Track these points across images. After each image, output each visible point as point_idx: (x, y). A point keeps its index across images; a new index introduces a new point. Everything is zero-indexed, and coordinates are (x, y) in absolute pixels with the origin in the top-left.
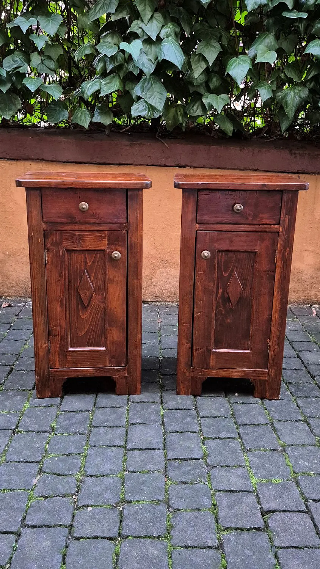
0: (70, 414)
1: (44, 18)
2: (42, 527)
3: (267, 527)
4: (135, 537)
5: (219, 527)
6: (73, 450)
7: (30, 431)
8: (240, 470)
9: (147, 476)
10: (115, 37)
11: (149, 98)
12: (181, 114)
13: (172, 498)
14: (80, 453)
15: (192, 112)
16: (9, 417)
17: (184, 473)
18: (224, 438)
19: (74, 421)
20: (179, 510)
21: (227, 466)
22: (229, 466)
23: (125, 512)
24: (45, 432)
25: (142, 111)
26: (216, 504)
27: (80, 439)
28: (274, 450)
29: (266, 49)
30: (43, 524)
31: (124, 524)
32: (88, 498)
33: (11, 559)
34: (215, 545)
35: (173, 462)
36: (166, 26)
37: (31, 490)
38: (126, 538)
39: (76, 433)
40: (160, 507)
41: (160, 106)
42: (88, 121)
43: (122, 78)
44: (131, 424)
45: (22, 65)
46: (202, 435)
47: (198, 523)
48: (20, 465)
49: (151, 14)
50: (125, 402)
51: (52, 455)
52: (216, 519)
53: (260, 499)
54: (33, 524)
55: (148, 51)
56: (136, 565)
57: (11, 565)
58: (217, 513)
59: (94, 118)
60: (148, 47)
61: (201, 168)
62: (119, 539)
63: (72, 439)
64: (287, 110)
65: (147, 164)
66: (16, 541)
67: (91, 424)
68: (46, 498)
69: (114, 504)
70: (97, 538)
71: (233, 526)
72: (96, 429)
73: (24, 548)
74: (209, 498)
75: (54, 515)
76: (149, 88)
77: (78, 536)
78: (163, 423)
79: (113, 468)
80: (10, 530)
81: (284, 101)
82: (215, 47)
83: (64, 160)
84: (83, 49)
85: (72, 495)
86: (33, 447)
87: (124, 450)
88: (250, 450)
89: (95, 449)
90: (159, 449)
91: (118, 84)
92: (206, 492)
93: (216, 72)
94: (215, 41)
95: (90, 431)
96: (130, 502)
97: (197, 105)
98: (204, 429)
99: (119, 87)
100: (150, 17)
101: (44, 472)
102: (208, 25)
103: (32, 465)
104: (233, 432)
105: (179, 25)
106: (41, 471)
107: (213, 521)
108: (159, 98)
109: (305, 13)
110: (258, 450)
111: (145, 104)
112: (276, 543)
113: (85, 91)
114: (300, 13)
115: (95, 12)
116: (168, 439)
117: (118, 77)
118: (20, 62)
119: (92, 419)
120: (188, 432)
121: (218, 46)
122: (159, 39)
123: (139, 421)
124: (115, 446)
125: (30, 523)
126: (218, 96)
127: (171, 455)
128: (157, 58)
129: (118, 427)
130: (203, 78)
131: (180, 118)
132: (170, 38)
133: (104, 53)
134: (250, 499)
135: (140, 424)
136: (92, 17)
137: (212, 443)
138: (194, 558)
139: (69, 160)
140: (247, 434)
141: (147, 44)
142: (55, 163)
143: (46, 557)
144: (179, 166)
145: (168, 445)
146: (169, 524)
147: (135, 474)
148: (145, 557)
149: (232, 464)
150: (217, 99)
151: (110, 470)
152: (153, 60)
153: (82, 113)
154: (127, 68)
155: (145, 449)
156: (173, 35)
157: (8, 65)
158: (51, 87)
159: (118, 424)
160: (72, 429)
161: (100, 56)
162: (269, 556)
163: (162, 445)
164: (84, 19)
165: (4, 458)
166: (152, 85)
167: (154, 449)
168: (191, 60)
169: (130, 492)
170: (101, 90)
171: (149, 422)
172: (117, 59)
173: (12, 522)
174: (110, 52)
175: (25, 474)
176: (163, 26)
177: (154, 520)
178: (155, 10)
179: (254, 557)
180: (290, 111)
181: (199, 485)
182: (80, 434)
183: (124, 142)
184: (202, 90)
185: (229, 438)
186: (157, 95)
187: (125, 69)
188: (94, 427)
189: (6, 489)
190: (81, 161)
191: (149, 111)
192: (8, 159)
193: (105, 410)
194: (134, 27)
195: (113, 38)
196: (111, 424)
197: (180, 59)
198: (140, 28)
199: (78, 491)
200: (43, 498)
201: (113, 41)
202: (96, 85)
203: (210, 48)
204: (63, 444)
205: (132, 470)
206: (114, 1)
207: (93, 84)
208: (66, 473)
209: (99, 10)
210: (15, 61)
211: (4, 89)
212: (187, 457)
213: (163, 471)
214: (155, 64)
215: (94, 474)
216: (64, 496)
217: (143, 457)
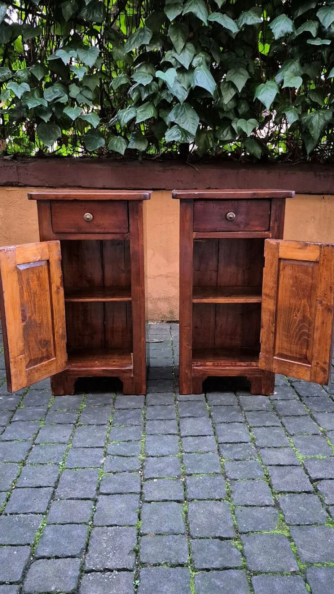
0: (124, 411)
1: (83, 50)
2: (115, 494)
3: (317, 490)
4: (199, 500)
5: (274, 491)
6: (132, 437)
7: (90, 425)
8: (286, 450)
9: (202, 455)
10: (149, 67)
11: (183, 123)
12: (211, 139)
13: (228, 471)
14: (139, 440)
15: (222, 136)
16: (68, 414)
17: (235, 453)
18: (268, 427)
19: (128, 416)
20: (236, 480)
21: (274, 447)
22: (276, 447)
23: (188, 482)
24: (104, 424)
25: (176, 136)
26: (268, 475)
27: (137, 429)
28: (316, 434)
29: (292, 75)
30: (116, 492)
31: (188, 490)
32: (153, 472)
33: (92, 517)
34: (271, 504)
35: (225, 445)
36: (197, 56)
37: (100, 468)
38: (191, 501)
39: (132, 425)
40: (219, 478)
41: (193, 131)
42: (124, 147)
43: (156, 106)
44: (181, 418)
45: (62, 95)
46: (248, 424)
47: (254, 489)
48: (86, 450)
49: (184, 45)
50: (173, 401)
51: (114, 442)
52: (270, 486)
53: (307, 470)
54: (107, 492)
55: (181, 79)
56: (204, 519)
57: (93, 521)
58: (271, 481)
59: (130, 144)
60: (181, 75)
62: (185, 502)
63: (130, 429)
64: (312, 132)
66: (95, 505)
67: (145, 418)
68: (114, 473)
69: (176, 476)
70: (166, 501)
71: (286, 490)
72: (150, 422)
73: (103, 510)
74: (262, 471)
75: (125, 485)
76: (182, 114)
77: (148, 500)
78: (210, 416)
79: (171, 450)
80: (88, 497)
81: (309, 124)
82: (243, 75)
83: (100, 187)
84: (118, 80)
85: (138, 471)
86: (95, 436)
87: (179, 438)
88: (293, 435)
89: (152, 437)
90: (210, 435)
91: (153, 111)
92: (258, 466)
93: (244, 99)
94: (243, 69)
95: (145, 424)
96: (191, 475)
97: (227, 129)
98: (248, 420)
99: (153, 114)
100: (182, 47)
101: (109, 454)
102: (235, 55)
103: (97, 449)
104: (276, 421)
105: (210, 54)
106: (106, 454)
107: (268, 486)
108: (192, 123)
109: (328, 40)
110: (301, 435)
111: (178, 130)
112: (327, 502)
113: (121, 119)
114: (324, 40)
115: (130, 44)
116: (217, 428)
117: (152, 105)
118: (61, 93)
119: (145, 414)
120: (234, 422)
121: (246, 73)
122: (192, 68)
123: (188, 414)
124: (170, 434)
125: (104, 491)
126: (247, 120)
127: (221, 439)
128: (190, 86)
129: (169, 420)
130: (232, 104)
131: (211, 143)
132: (202, 66)
133: (139, 82)
134: (300, 470)
135: (189, 417)
136: (128, 48)
137: (259, 431)
138: (254, 513)
139: (105, 187)
140: (289, 423)
141: (180, 73)
143: (123, 516)
145: (218, 433)
146: (228, 490)
147: (192, 454)
148: (211, 514)
149: (278, 445)
150: (246, 123)
151: (169, 452)
152: (186, 88)
153: (118, 141)
154: (160, 97)
155: (197, 436)
156: (204, 63)
157: (49, 96)
158: (89, 116)
159: (169, 417)
160: (129, 422)
161: (136, 85)
162: (322, 511)
163: (213, 432)
164: (120, 51)
165: (71, 445)
166: (185, 112)
167: (206, 436)
168: (221, 87)
169: (190, 467)
170: (137, 118)
171: (197, 416)
172: (151, 88)
173: (88, 491)
174: (145, 81)
175: (92, 456)
176: (195, 56)
177: (215, 487)
178: (187, 40)
179: (308, 512)
180: (315, 133)
181: (251, 461)
182: (136, 425)
183: (157, 168)
184: (231, 116)
185: (273, 426)
186: (190, 121)
187: (158, 97)
188: (148, 420)
189: (77, 468)
190: (117, 187)
191: (182, 136)
193: (156, 407)
194: (168, 57)
195: (147, 68)
196: (163, 418)
197: (211, 86)
198: (173, 57)
199: (142, 468)
200: (112, 474)
201: (148, 72)
202: (132, 113)
203: (238, 75)
204: (122, 433)
205: (188, 451)
206: (148, 33)
207: (129, 112)
208: (129, 455)
209: (134, 43)
210: (55, 92)
211: (46, 119)
212: (237, 441)
213: (217, 452)
214: (188, 91)
215: (155, 455)
216: (130, 472)
217: (197, 442)
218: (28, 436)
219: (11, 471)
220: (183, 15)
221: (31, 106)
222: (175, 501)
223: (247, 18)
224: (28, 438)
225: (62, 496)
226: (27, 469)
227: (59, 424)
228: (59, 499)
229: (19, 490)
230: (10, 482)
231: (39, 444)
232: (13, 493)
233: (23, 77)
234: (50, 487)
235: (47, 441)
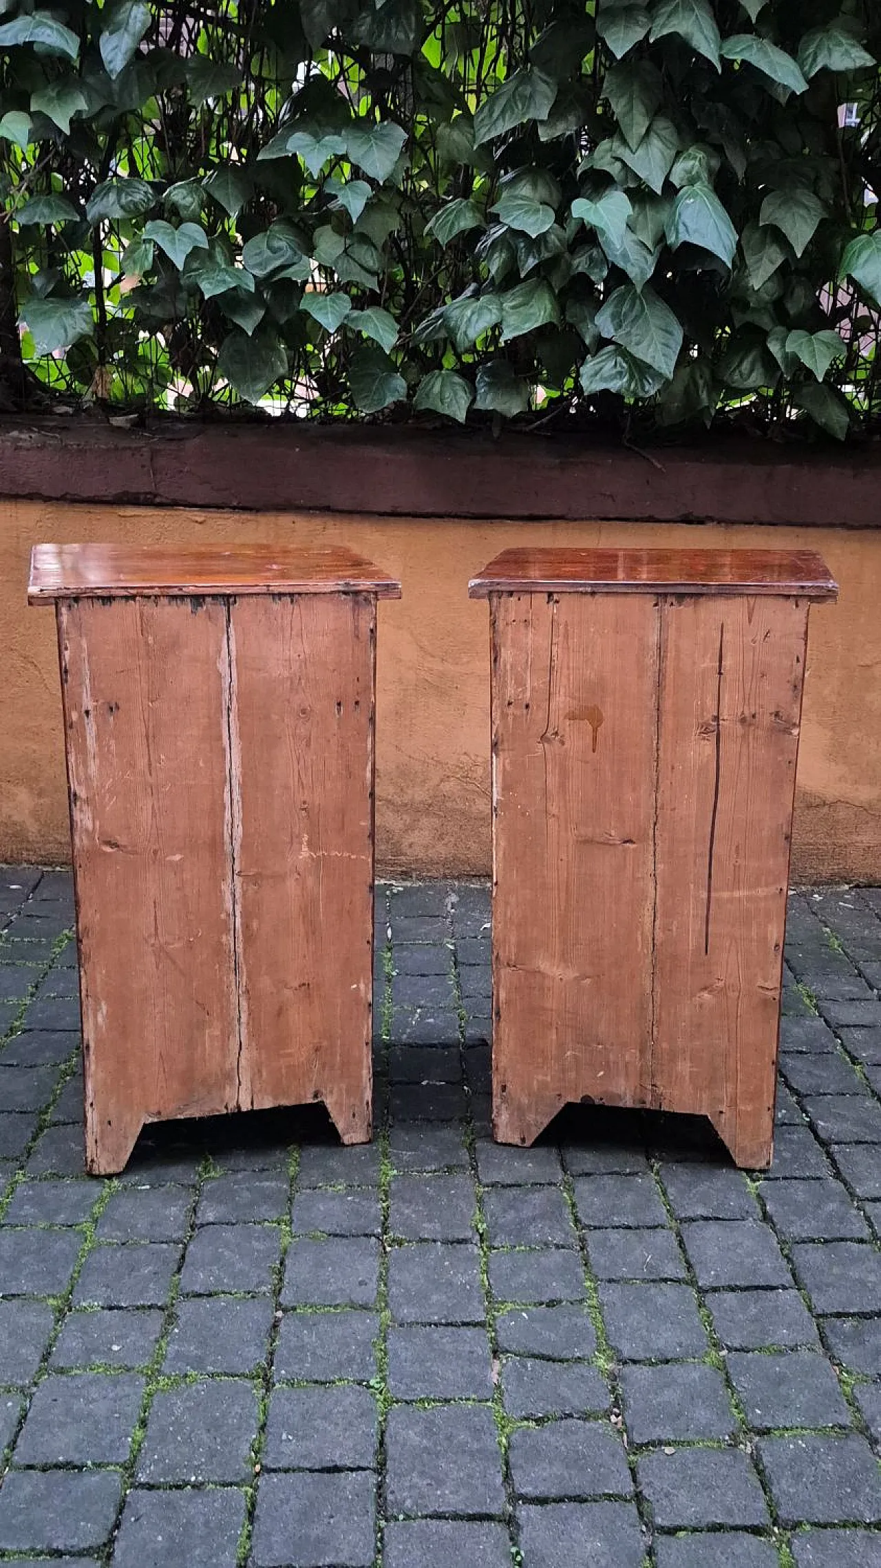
0: (510, 1193)
1: (358, 133)
2: (560, 1500)
4: (817, 1525)
6: (557, 1289)
7: (426, 1240)
9: (783, 1360)
10: (540, 183)
11: (638, 344)
12: (706, 384)
14: (582, 1301)
15: (736, 377)
16: (353, 1201)
19: (527, 1212)
23: (764, 1458)
24: (465, 1241)
25: (612, 378)
27: (565, 1260)
30: (561, 1493)
31: (774, 1491)
32: (654, 1422)
35: (838, 1322)
36: (685, 154)
37: (494, 1400)
38: (794, 1528)
39: (547, 1246)
40: (852, 1444)
41: (666, 366)
42: (464, 404)
43: (557, 291)
44: (682, 1221)
45: (295, 259)
48: (436, 1334)
49: (647, 124)
51: (510, 1306)
54: (537, 1493)
55: (635, 221)
59: (479, 397)
61: (747, 523)
62: (777, 1530)
63: (544, 1261)
65: (602, 516)
66: (514, 1541)
67: (577, 1220)
68: (539, 1421)
69: (727, 1438)
70: (716, 1528)
72: (596, 1235)
73: (543, 1560)
75: (582, 1468)
76: (637, 318)
77: (666, 1523)
78: (766, 1217)
79: (683, 1337)
80: (484, 1510)
82: (806, 207)
83: (382, 510)
84: (452, 217)
85: (606, 1413)
86: (450, 1284)
87: (692, 1292)
89: (616, 1288)
90: (784, 1288)
91: (549, 306)
94: (803, 190)
95: (582, 1240)
96: (764, 1432)
97: (750, 359)
99: (550, 315)
100: (644, 130)
101: (508, 1351)
102: (779, 148)
103: (468, 1332)
105: (718, 149)
106: (497, 1350)
108: (664, 344)
111: (619, 359)
113: (457, 327)
115: (491, 116)
116: (798, 1259)
117: (546, 290)
118: (290, 253)
119: (574, 1206)
120: (842, 1240)
121: (814, 203)
122: (670, 189)
123: (701, 1211)
124: (665, 1280)
125: (529, 1489)
126: (812, 334)
127: (821, 1302)
128: (662, 240)
129: (649, 1228)
130: (772, 290)
131: (704, 396)
132: (698, 186)
133: (511, 224)
135: (706, 1219)
136: (483, 130)
139: (399, 510)
142: (357, 517)
144: (688, 520)
145: (806, 1278)
147: (750, 1355)
150: (810, 341)
151: (679, 1345)
152: (650, 245)
153: (443, 382)
154: (570, 265)
155: (747, 1289)
156: (704, 175)
157: (257, 259)
159: (647, 1219)
160: (534, 1233)
161: (497, 232)
163: (789, 1276)
164: (455, 134)
165: (387, 1313)
166: (643, 309)
167: (773, 1288)
168: (746, 246)
169: (757, 1405)
170: (505, 324)
171: (729, 1215)
172: (548, 244)
173: (481, 1489)
174: (532, 224)
175: (459, 1357)
176: (678, 154)
177: (852, 1480)
178: (655, 112)
182: (558, 1246)
183: (543, 459)
184: (765, 322)
186: (657, 335)
187: (563, 266)
188: (588, 1227)
189: (427, 1400)
190: (430, 510)
191: (632, 378)
192: (234, 508)
193: (597, 1180)
194: (602, 157)
195: (535, 186)
196: (630, 1221)
197: (727, 242)
198: (617, 159)
199: (616, 1404)
200: (532, 1424)
201: (537, 196)
202: (490, 310)
203: (795, 209)
204: (525, 1275)
205: (737, 1345)
206: (543, 87)
207: (481, 308)
208: (565, 1354)
209: (503, 112)
210: (274, 251)
211: (249, 325)
212: (868, 1309)
213: (818, 1347)
214: (657, 254)
215: (641, 1355)
216: (585, 1417)
217: (753, 1310)
218: (255, 1280)
219: (237, 1409)
220: (651, 41)
221: (209, 289)
222: (745, 1529)
223: (829, 50)
224: (257, 1286)
225: (408, 1503)
226: (283, 1401)
227: (336, 1235)
228: (401, 1517)
229: (275, 1478)
230: (245, 1449)
231: (294, 1309)
232: (260, 1491)
233: (186, 208)
234: (364, 1469)
235: (315, 1299)
